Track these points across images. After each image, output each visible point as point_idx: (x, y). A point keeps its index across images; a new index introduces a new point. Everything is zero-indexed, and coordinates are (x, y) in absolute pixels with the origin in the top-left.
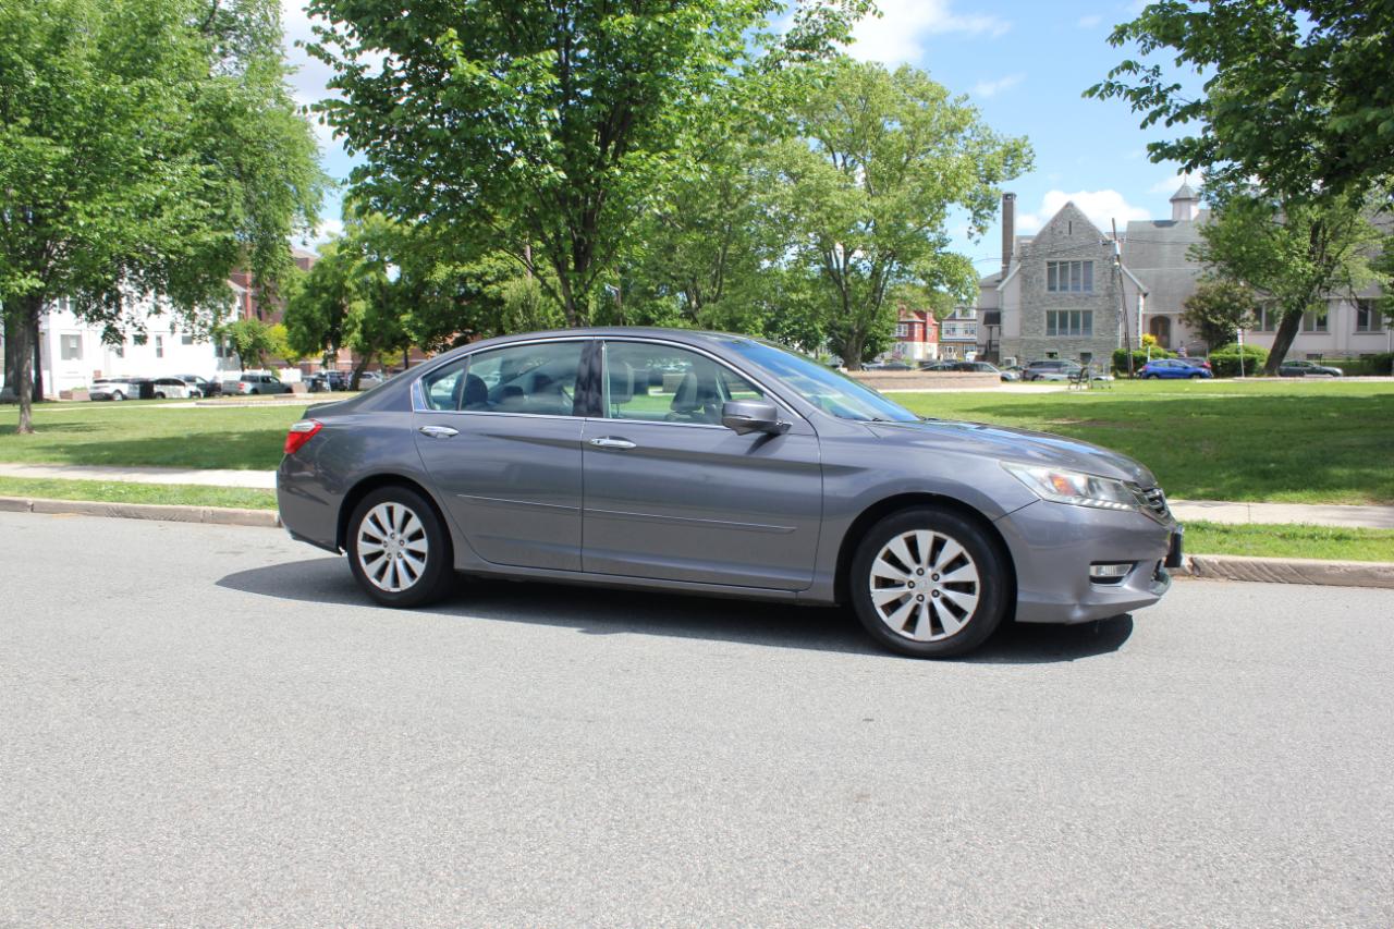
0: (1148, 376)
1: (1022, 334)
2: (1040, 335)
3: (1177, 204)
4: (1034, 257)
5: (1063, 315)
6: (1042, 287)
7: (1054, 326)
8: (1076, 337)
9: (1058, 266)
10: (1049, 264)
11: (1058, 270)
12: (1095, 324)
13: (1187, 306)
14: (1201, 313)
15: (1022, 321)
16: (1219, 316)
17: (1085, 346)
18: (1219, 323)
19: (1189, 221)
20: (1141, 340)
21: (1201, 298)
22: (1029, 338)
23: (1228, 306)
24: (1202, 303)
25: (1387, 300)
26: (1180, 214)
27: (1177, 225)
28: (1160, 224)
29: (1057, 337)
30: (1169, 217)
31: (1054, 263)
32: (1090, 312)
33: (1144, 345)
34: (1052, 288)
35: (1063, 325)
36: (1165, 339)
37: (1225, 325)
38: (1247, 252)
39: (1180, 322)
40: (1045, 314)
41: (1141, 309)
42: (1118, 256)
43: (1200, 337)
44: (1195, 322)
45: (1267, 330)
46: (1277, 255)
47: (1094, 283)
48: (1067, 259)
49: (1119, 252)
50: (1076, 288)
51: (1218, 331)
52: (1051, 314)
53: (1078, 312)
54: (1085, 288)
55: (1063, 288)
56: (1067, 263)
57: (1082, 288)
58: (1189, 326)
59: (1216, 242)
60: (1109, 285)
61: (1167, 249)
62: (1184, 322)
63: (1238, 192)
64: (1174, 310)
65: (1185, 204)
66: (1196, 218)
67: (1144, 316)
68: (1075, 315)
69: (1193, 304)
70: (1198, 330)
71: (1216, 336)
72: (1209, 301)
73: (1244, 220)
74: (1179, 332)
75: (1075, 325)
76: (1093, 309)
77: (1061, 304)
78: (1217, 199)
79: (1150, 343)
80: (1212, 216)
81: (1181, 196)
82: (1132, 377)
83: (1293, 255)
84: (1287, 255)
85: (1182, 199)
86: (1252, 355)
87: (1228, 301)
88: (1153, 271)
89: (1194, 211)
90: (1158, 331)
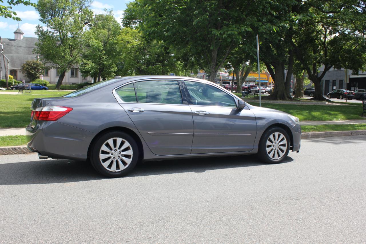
0: (12, 89)
3: (16, 34)
13: (22, 66)
14: (27, 69)
16: (33, 70)
18: (33, 73)
19: (20, 40)
20: (8, 77)
21: (28, 65)
23: (36, 68)
24: (28, 66)
25: (82, 68)
26: (17, 37)
27: (17, 41)
28: (11, 40)
30: (14, 38)
33: (9, 79)
36: (15, 77)
37: (35, 73)
38: (52, 52)
39: (20, 72)
41: (8, 67)
42: (2, 49)
43: (27, 76)
44: (25, 72)
45: (46, 75)
46: (62, 54)
49: (3, 48)
51: (33, 75)
59: (42, 49)
61: (14, 48)
62: (22, 72)
63: (46, 33)
64: (18, 68)
65: (19, 35)
66: (23, 39)
67: (9, 69)
69: (25, 67)
70: (26, 75)
71: (32, 77)
72: (29, 66)
73: (51, 42)
74: (20, 75)
78: (41, 35)
79: (11, 78)
80: (39, 40)
81: (17, 32)
82: (8, 89)
83: (66, 54)
84: (64, 54)
85: (18, 33)
86: (44, 83)
87: (36, 66)
88: (10, 55)
89: (22, 37)
90: (13, 75)
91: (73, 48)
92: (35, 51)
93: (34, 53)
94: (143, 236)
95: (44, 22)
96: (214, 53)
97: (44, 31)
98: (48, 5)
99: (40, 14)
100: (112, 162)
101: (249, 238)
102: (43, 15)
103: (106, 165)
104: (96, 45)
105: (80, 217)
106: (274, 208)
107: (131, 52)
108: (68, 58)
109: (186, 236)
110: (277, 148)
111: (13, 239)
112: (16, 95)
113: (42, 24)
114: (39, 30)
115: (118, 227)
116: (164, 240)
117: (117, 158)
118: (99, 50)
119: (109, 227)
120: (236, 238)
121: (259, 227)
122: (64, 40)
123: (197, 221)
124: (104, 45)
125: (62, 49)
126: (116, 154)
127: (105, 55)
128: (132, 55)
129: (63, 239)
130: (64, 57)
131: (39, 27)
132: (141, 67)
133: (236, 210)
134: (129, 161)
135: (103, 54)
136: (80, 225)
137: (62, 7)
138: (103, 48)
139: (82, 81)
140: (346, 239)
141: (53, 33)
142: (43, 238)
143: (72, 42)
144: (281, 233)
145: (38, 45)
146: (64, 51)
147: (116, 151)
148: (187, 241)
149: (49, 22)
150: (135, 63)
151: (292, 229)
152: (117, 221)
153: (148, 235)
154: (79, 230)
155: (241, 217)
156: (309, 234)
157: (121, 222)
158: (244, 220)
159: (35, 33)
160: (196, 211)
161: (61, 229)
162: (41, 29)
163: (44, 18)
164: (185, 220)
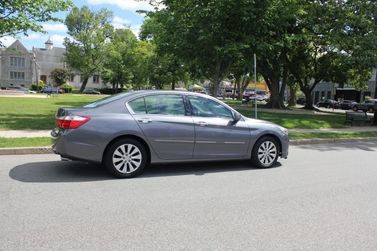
0: (42, 92)
1: (2, 78)
2: (8, 78)
3: (47, 45)
4: (6, 55)
5: (15, 73)
6: (8, 64)
7: (13, 76)
8: (19, 80)
9: (14, 58)
10: (11, 57)
11: (14, 60)
12: (25, 76)
13: (51, 73)
14: (56, 75)
15: (2, 74)
16: (60, 76)
17: (22, 83)
18: (60, 78)
19: (50, 50)
20: (39, 82)
22: (4, 79)
23: (63, 74)
24: (56, 72)
25: (103, 76)
26: (48, 48)
27: (47, 50)
28: (42, 49)
29: (13, 79)
30: (45, 48)
31: (13, 57)
32: (24, 73)
33: (40, 83)
34: (12, 65)
35: (15, 76)
36: (45, 82)
37: (62, 79)
38: (77, 61)
39: (49, 77)
40: (9, 72)
41: (39, 73)
42: (35, 58)
43: (55, 82)
44: (54, 78)
45: (71, 81)
46: (85, 63)
47: (25, 65)
48: (17, 57)
49: (35, 56)
50: (20, 65)
51: (60, 81)
52: (11, 73)
53: (20, 72)
54: (22, 66)
55: (16, 65)
56: (17, 58)
57: (21, 66)
58: (52, 79)
59: (69, 58)
60: (30, 65)
61: (44, 57)
62: (50, 78)
63: (73, 45)
64: (48, 74)
65: (49, 45)
66: (52, 49)
67: (40, 75)
68: (19, 73)
69: (53, 73)
70: (54, 80)
72: (57, 72)
73: (76, 52)
74: (49, 80)
75: (19, 76)
76: (25, 72)
77: (15, 70)
78: (68, 46)
79: (42, 83)
80: (66, 50)
82: (38, 92)
83: (89, 63)
84: (88, 63)
85: (48, 43)
86: (70, 87)
87: (63, 73)
88: (41, 63)
89: (52, 47)
90: (43, 80)
91: (95, 58)
92: (63, 60)
93: (61, 62)
94: (146, 233)
95: (71, 35)
96: (217, 67)
97: (71, 42)
98: (75, 20)
99: (68, 27)
100: (124, 165)
101: (237, 237)
102: (70, 29)
103: (118, 167)
104: (115, 55)
105: (94, 214)
106: (260, 210)
107: (146, 62)
108: (91, 67)
109: (183, 234)
110: (268, 155)
111: (37, 233)
112: (45, 99)
113: (69, 36)
114: (67, 42)
115: (125, 224)
116: (164, 237)
117: (128, 162)
118: (118, 60)
119: (118, 224)
120: (225, 237)
121: (246, 227)
122: (87, 50)
123: (193, 220)
124: (123, 56)
125: (86, 58)
126: (127, 158)
127: (123, 64)
128: (147, 65)
129: (78, 233)
130: (87, 65)
131: (66, 39)
132: (154, 76)
133: (228, 211)
134: (138, 164)
135: (121, 63)
136: (94, 222)
137: (87, 22)
138: (121, 59)
139: (103, 87)
140: (319, 239)
141: (79, 44)
142: (62, 232)
143: (95, 53)
144: (264, 233)
145: (65, 55)
146: (87, 60)
147: (127, 155)
148: (183, 238)
149: (75, 35)
150: (149, 72)
151: (274, 230)
152: (125, 218)
153: (151, 232)
154: (92, 226)
155: (232, 218)
156: (288, 234)
157: (128, 219)
158: (233, 220)
159: (63, 44)
160: (193, 211)
161: (77, 224)
162: (68, 40)
163: (71, 31)
164: (183, 219)
